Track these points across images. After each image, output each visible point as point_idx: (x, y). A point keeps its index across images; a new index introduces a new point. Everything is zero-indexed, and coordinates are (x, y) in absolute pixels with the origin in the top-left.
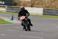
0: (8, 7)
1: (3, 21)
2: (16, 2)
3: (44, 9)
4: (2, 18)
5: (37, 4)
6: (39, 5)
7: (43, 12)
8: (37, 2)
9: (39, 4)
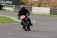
0: (15, 6)
1: (11, 20)
2: (23, 1)
3: (51, 9)
4: (10, 17)
5: (44, 4)
6: (46, 5)
7: (50, 12)
8: (44, 2)
9: (46, 3)
